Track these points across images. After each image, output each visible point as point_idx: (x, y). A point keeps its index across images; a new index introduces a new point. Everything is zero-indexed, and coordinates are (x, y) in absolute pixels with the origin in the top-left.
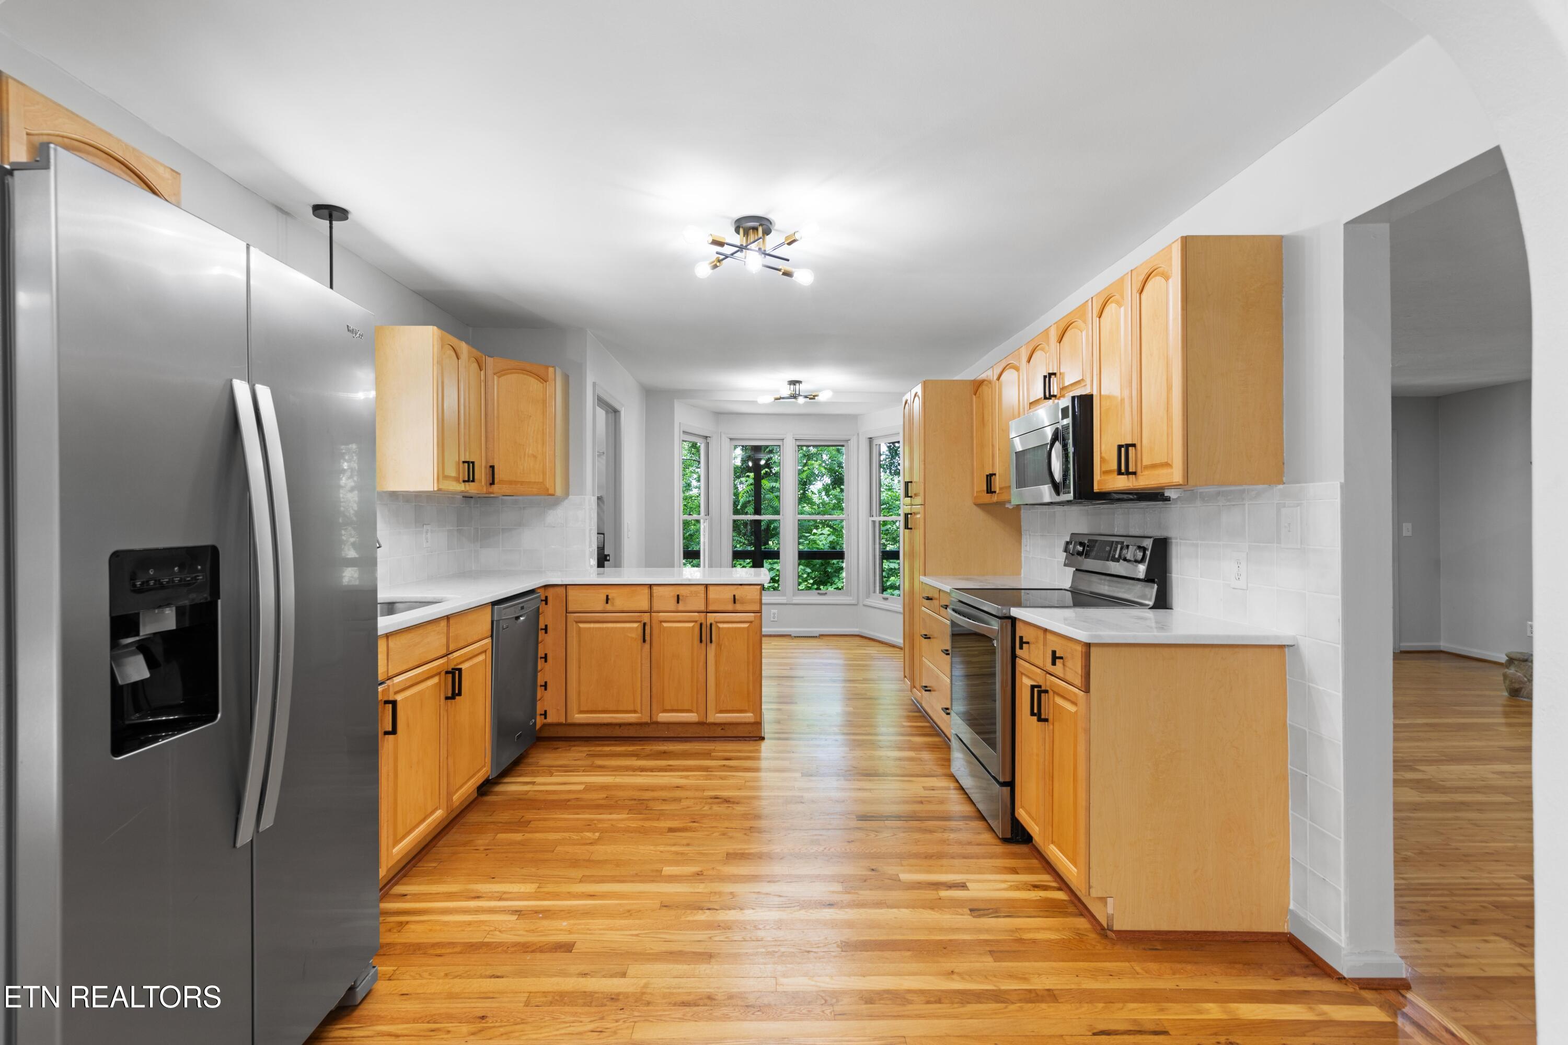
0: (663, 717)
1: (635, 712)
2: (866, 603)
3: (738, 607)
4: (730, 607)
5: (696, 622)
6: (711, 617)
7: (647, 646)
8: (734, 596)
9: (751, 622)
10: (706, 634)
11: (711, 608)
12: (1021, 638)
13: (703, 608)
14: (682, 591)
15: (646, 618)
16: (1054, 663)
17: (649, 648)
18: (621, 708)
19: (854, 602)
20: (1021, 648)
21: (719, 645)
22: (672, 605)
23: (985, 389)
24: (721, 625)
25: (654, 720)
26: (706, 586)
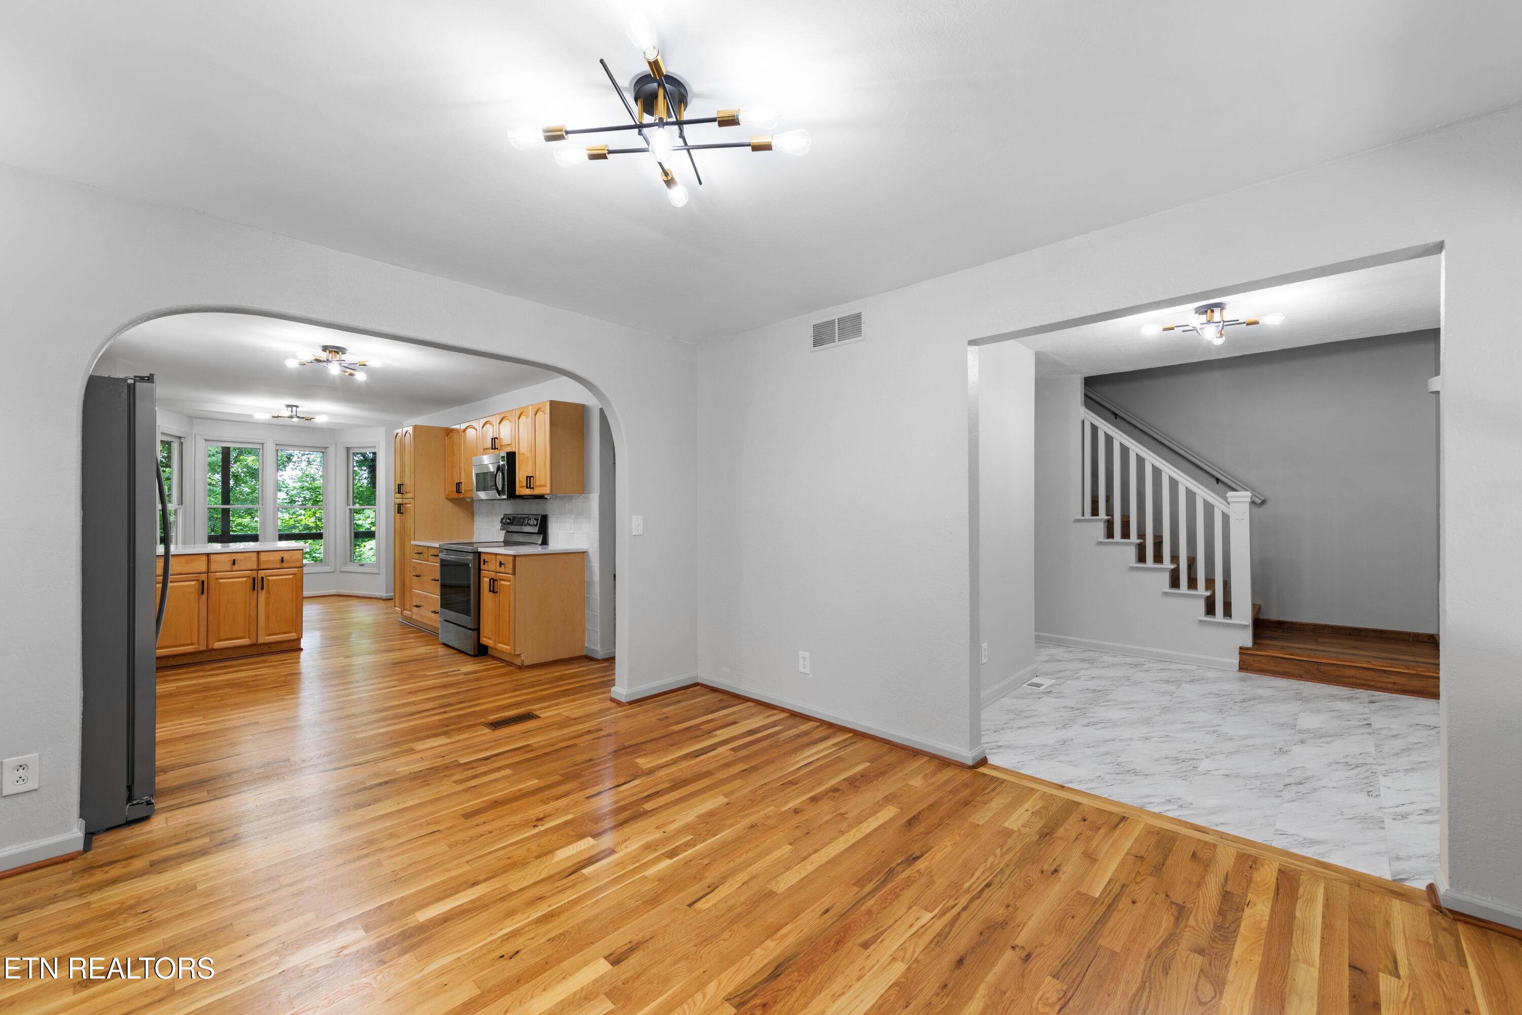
0: (218, 645)
1: (192, 644)
2: (343, 570)
3: (284, 565)
4: (278, 566)
5: (249, 577)
6: (262, 573)
7: (204, 597)
8: (282, 558)
9: (295, 574)
10: (257, 584)
11: (262, 567)
12: (484, 560)
13: (255, 567)
14: (237, 557)
15: (204, 577)
16: (500, 566)
17: (206, 597)
18: (178, 643)
19: (331, 570)
20: (484, 564)
21: (268, 592)
22: (228, 566)
23: (454, 435)
24: (270, 578)
25: (210, 647)
26: (258, 552)
